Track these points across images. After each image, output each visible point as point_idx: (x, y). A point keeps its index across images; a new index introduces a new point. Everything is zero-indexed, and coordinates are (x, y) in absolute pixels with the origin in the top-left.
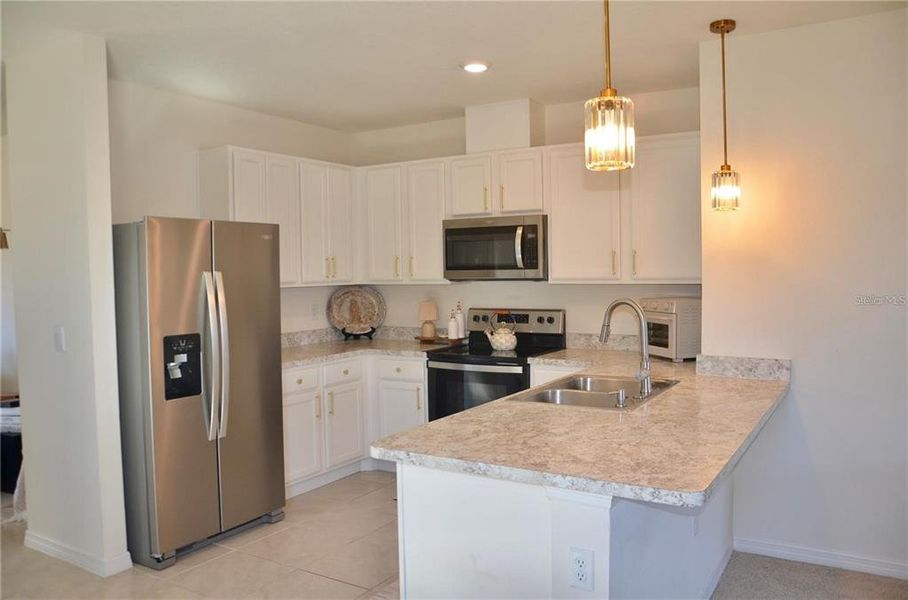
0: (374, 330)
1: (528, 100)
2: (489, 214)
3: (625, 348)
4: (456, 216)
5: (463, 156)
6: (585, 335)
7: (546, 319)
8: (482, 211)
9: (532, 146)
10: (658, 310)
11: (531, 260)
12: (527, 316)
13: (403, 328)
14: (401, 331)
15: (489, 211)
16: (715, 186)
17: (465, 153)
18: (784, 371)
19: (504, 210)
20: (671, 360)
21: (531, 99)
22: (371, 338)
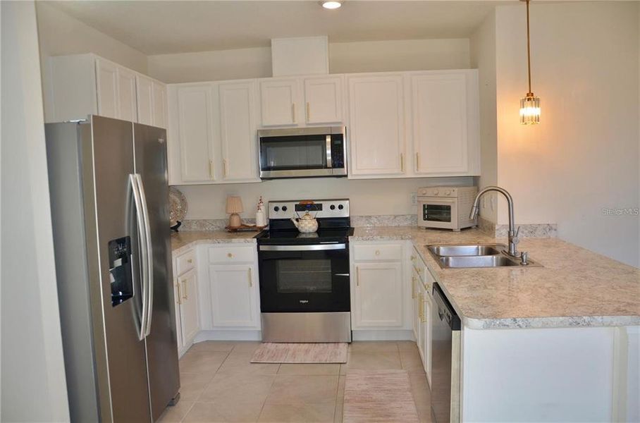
0: (179, 224)
1: (327, 37)
2: (297, 125)
3: (396, 224)
4: (265, 127)
5: (271, 79)
6: (366, 217)
7: (337, 207)
8: (291, 122)
9: (330, 73)
10: (439, 195)
11: (338, 161)
12: (321, 205)
13: (205, 220)
14: (202, 223)
15: (296, 123)
16: (523, 107)
17: (271, 76)
18: (553, 231)
19: (310, 122)
20: (451, 230)
21: (329, 36)
22: (177, 231)
